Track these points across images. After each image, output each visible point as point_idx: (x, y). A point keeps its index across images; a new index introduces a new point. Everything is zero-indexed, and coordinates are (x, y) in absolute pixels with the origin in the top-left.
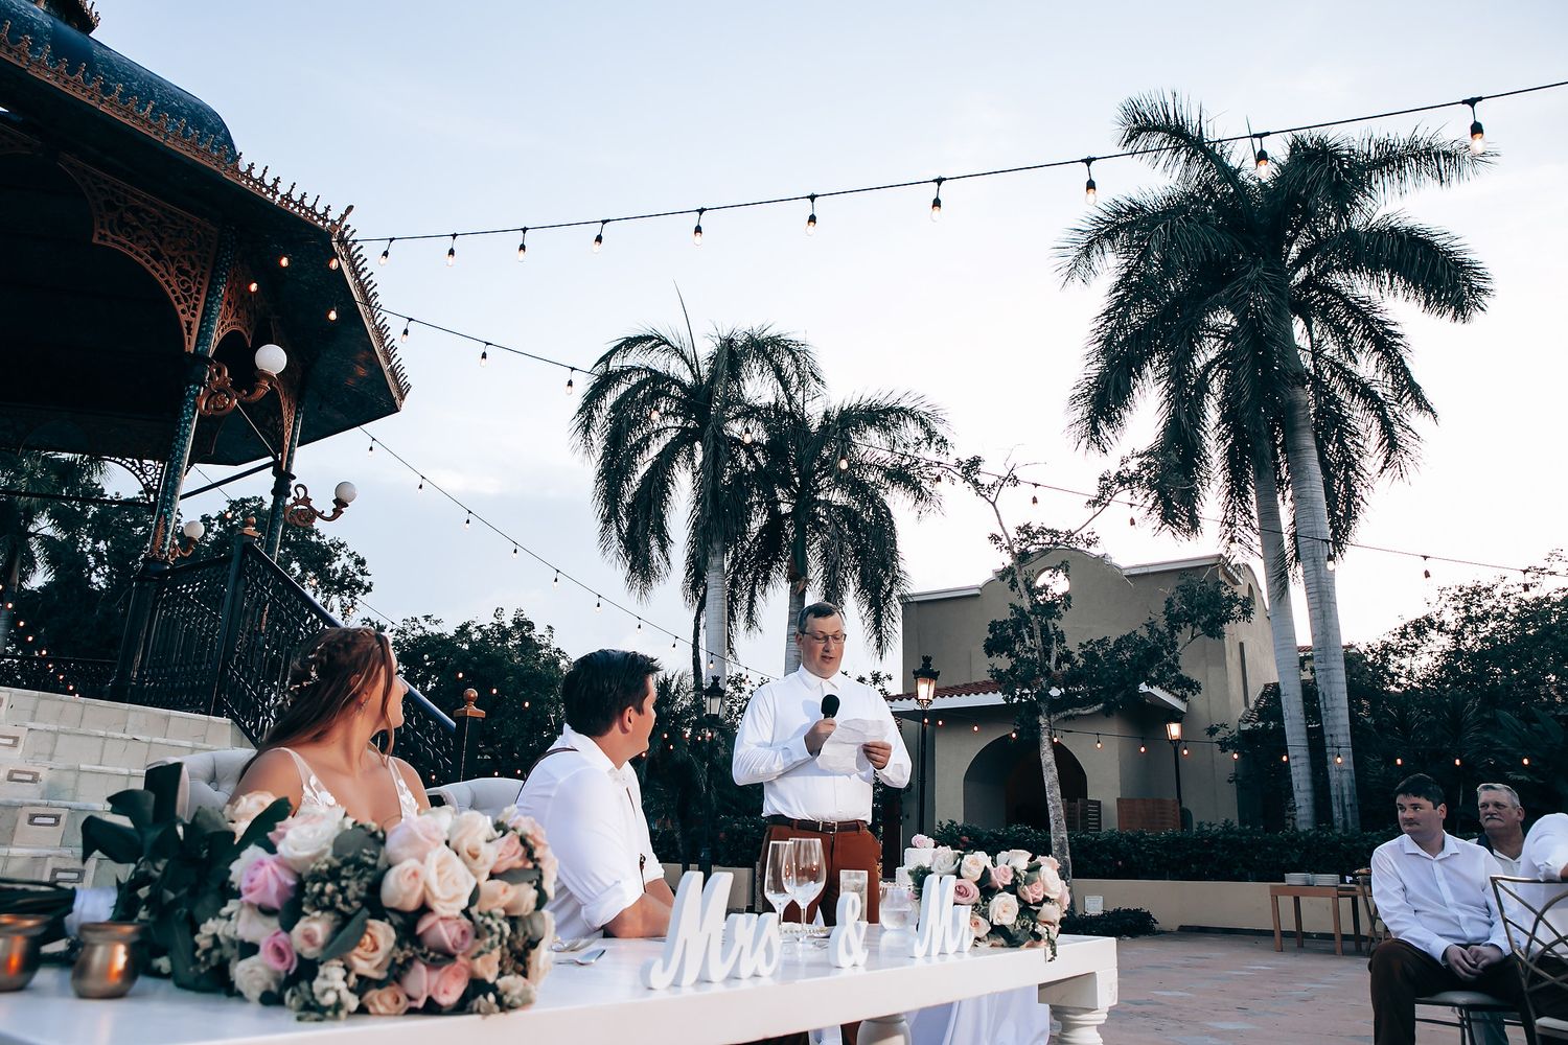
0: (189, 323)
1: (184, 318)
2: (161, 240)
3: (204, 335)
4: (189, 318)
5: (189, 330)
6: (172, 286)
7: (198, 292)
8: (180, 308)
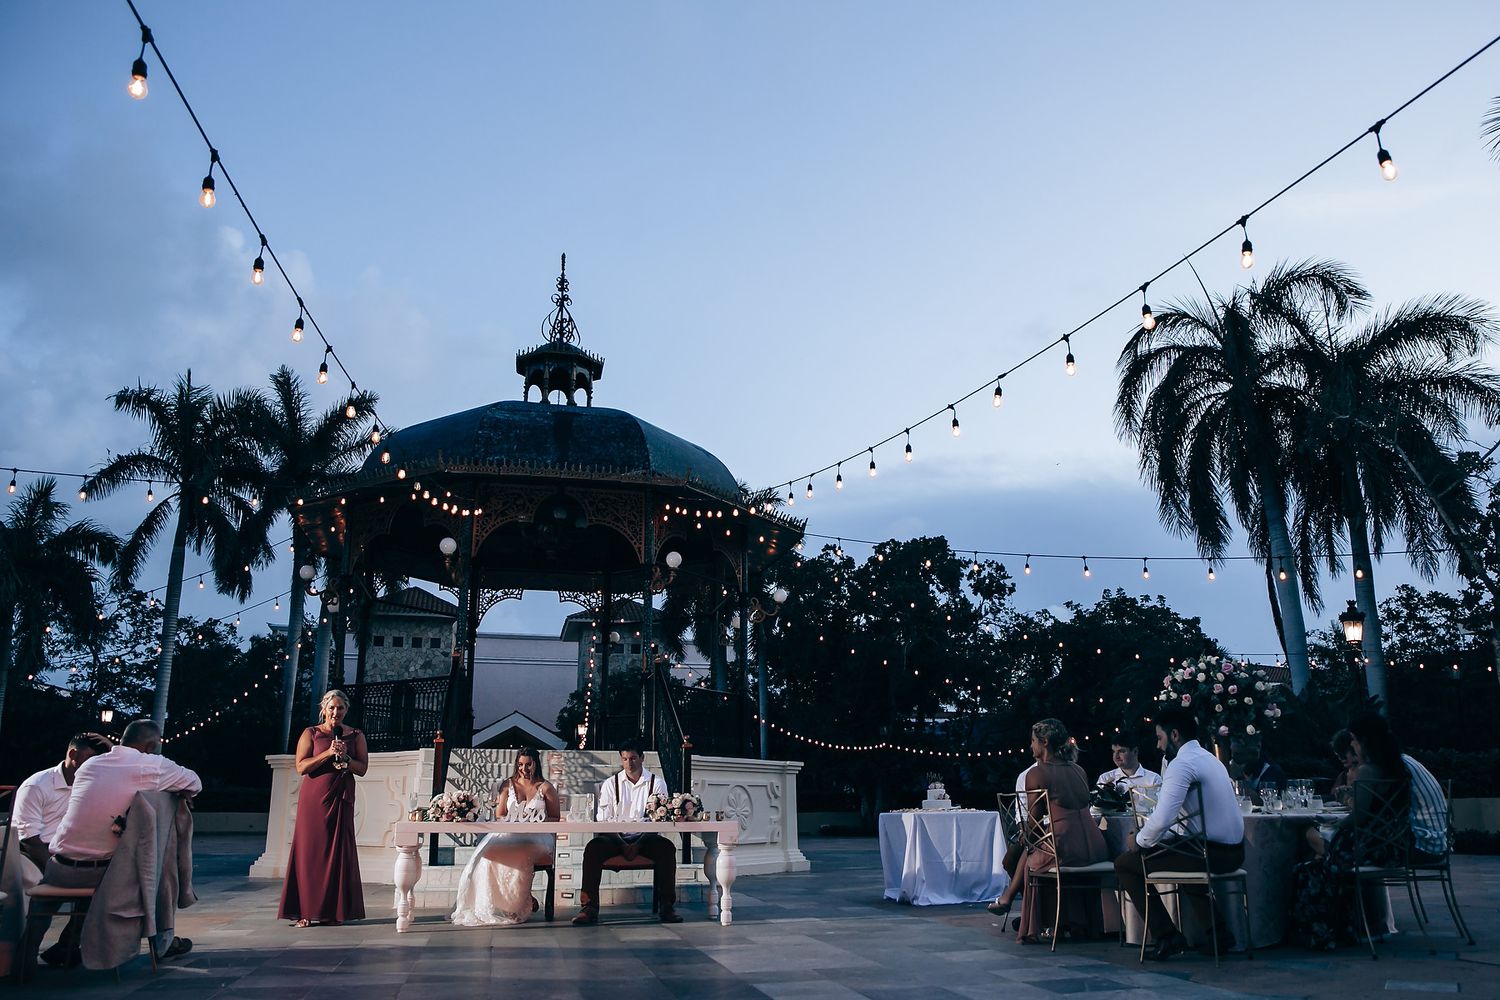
0: (639, 548)
1: (636, 547)
2: (617, 510)
3: (648, 553)
4: (639, 546)
5: (640, 552)
6: (626, 531)
7: (641, 530)
8: (633, 542)
